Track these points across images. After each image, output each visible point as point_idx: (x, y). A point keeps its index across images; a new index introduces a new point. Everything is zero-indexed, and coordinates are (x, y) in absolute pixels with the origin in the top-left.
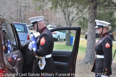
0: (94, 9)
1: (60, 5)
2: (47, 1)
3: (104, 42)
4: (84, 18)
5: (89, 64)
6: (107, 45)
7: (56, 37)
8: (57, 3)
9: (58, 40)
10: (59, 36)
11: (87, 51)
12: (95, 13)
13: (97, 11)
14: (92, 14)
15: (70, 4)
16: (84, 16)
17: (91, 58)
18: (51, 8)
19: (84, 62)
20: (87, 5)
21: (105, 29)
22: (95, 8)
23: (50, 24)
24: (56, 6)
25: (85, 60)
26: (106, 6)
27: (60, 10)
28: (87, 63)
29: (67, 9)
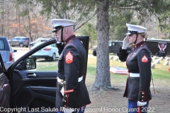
0: (105, 11)
1: (55, 8)
2: (35, 3)
3: (140, 55)
4: (90, 26)
5: (102, 90)
7: (51, 55)
8: (51, 4)
9: (54, 58)
10: (55, 53)
11: (97, 72)
12: (106, 17)
13: (109, 13)
14: (103, 17)
15: (69, 5)
16: (90, 22)
17: (104, 81)
18: (42, 13)
19: (94, 89)
20: (94, 6)
21: (140, 36)
22: (106, 9)
23: (40, 37)
24: (49, 10)
25: (96, 85)
26: (122, 5)
27: (54, 15)
28: (98, 89)
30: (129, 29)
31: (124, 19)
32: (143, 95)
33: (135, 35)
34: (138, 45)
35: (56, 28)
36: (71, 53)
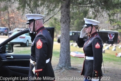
0: (67, 8)
1: (28, 5)
3: (94, 43)
4: (55, 19)
5: (64, 69)
6: (98, 45)
7: (25, 42)
8: (25, 2)
9: (28, 45)
10: (28, 40)
11: (60, 56)
12: (68, 13)
13: (70, 10)
14: (65, 13)
16: (55, 16)
17: (66, 62)
18: (18, 9)
19: (58, 68)
20: (59, 4)
21: (94, 28)
22: (68, 6)
24: (24, 7)
25: (60, 66)
26: (80, 4)
27: (28, 11)
28: (61, 69)
29: (37, 10)
30: (86, 22)
31: (82, 14)
32: (96, 74)
33: (90, 27)
34: (93, 35)
35: (30, 21)
36: (41, 41)
